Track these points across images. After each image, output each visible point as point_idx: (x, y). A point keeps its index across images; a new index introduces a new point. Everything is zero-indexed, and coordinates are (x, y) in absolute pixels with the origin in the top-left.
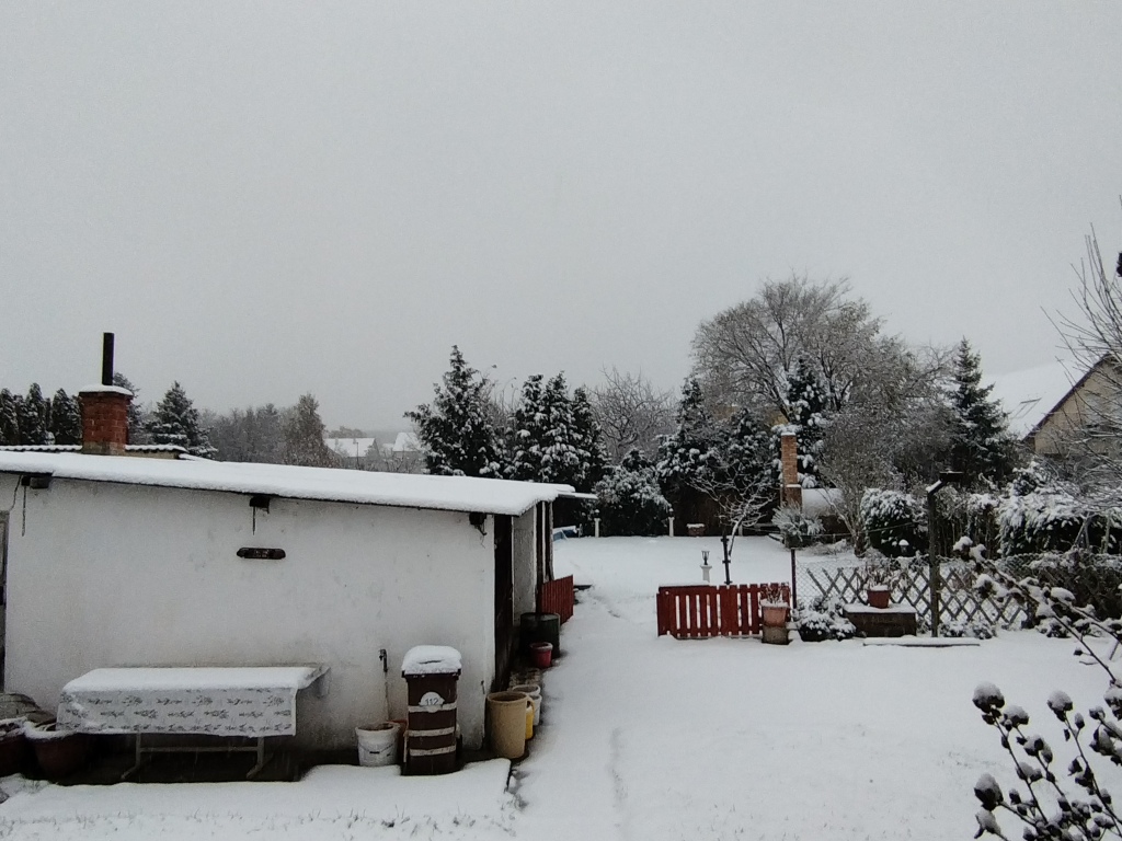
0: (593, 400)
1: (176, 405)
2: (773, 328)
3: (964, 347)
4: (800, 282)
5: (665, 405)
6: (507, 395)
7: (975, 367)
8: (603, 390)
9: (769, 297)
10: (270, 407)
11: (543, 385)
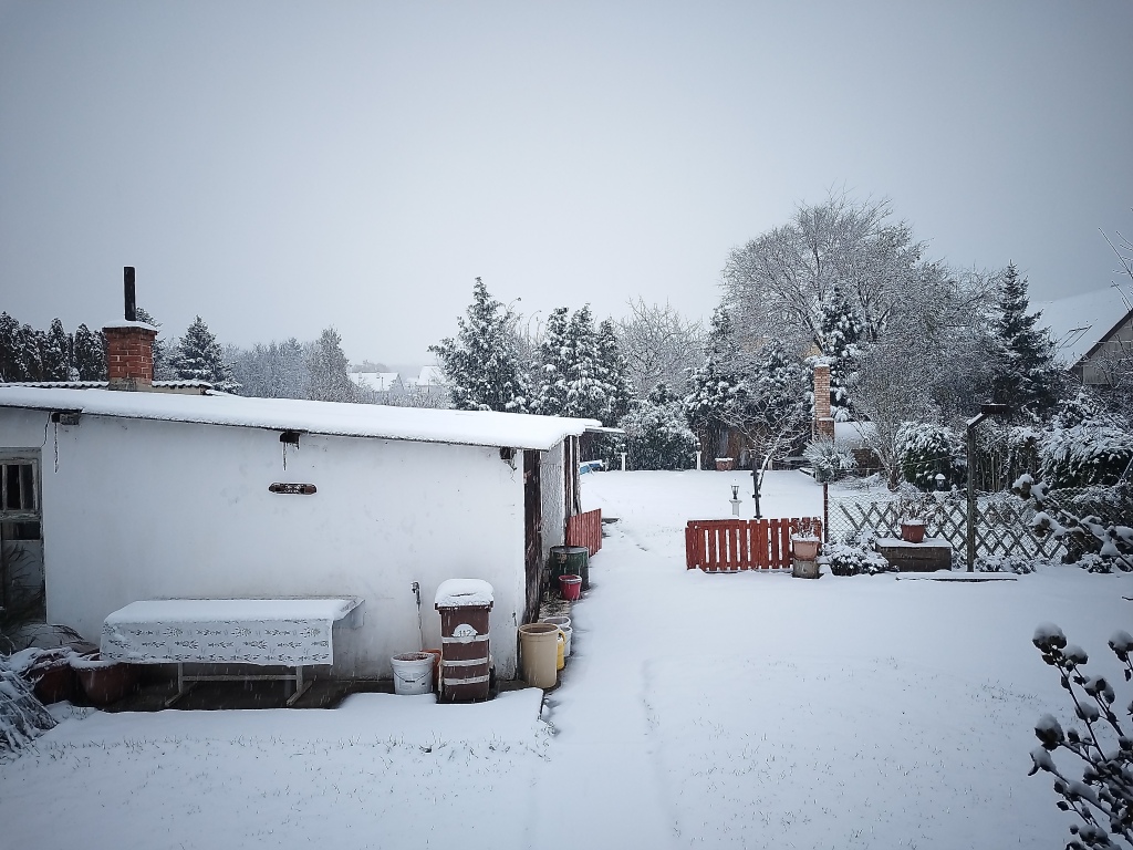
0: (619, 332)
1: (199, 338)
2: (808, 255)
3: (1012, 274)
4: (837, 205)
5: (693, 337)
6: (533, 328)
7: (1022, 293)
8: (629, 322)
9: (804, 222)
10: (293, 341)
11: (568, 319)
